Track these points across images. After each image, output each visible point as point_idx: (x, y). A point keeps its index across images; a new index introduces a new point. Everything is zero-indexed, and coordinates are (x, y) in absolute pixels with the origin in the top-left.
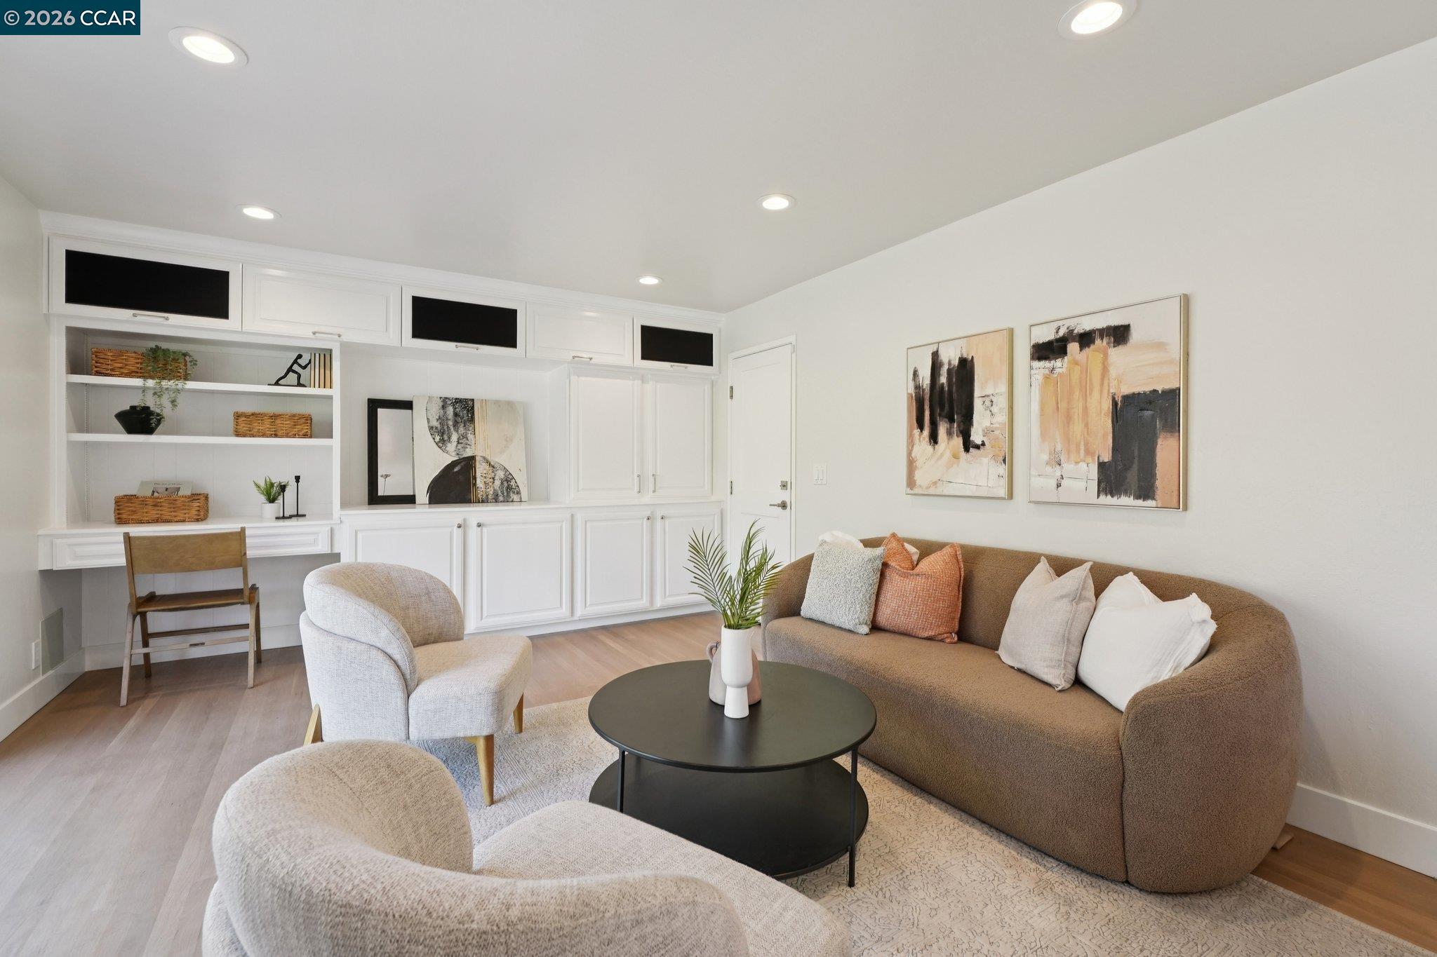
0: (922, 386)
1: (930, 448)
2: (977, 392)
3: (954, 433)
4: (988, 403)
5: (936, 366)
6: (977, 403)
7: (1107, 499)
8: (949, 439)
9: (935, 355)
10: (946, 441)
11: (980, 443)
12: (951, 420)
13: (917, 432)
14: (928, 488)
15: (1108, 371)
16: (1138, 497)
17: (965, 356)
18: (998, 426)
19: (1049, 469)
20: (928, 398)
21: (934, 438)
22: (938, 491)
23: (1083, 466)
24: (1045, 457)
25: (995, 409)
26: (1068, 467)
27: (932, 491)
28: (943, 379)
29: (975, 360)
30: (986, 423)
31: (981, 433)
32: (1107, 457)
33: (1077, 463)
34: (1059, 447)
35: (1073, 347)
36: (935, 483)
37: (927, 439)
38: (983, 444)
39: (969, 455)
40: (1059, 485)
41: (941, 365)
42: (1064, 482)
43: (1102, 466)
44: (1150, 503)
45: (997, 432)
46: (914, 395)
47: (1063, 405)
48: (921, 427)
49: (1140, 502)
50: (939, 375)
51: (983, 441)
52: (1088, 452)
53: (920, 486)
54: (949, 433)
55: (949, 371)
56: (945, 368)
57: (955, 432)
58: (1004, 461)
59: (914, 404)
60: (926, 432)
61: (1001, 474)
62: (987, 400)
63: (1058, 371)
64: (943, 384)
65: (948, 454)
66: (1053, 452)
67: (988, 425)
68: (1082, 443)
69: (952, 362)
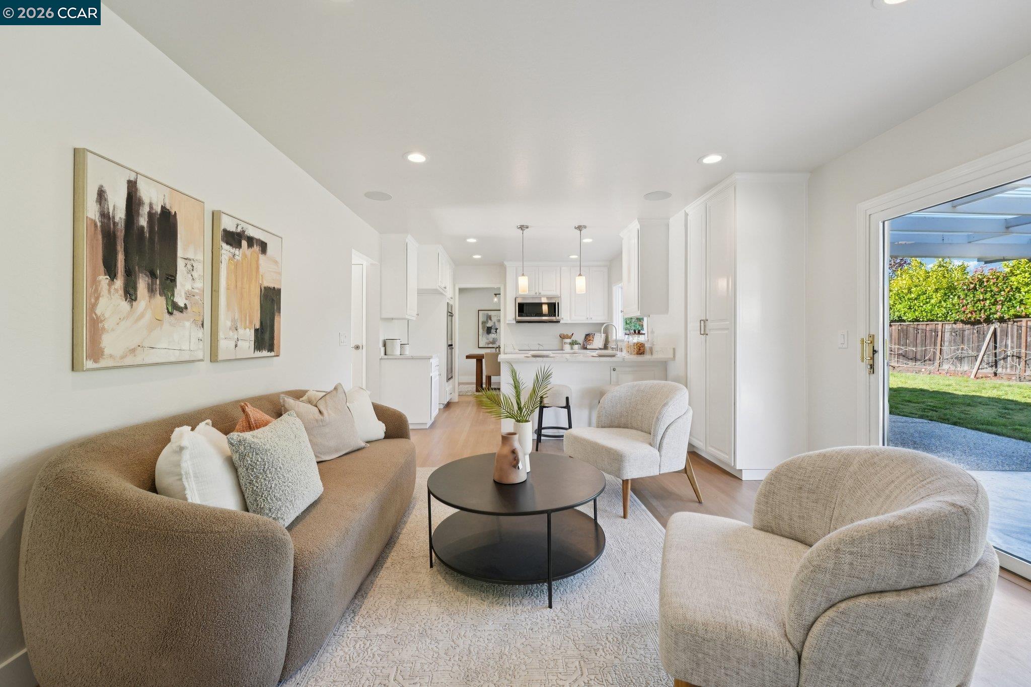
0: (114, 217)
1: (125, 305)
2: (180, 253)
3: (156, 291)
4: (189, 266)
5: (133, 201)
6: (180, 263)
7: (258, 354)
8: (150, 297)
9: (132, 186)
10: (147, 298)
11: (182, 305)
12: (153, 275)
13: (104, 279)
14: (122, 358)
15: (259, 268)
16: (268, 351)
17: (168, 207)
18: (198, 291)
19: (231, 333)
20: (122, 237)
21: (130, 293)
22: (138, 360)
23: (248, 330)
24: (229, 324)
25: (195, 274)
26: (241, 331)
27: (129, 361)
28: (143, 222)
29: (178, 217)
30: (188, 287)
31: (183, 294)
32: (258, 326)
33: (245, 329)
34: (236, 317)
35: (244, 243)
36: (133, 351)
37: (121, 292)
38: (186, 307)
39: (172, 318)
40: (236, 346)
41: (140, 203)
42: (239, 343)
43: (256, 330)
44: (273, 354)
45: (197, 297)
46: (99, 224)
47: (239, 284)
48: (111, 271)
49: (269, 354)
50: (138, 214)
51: (185, 304)
52: (251, 322)
53: (111, 356)
54: (151, 290)
55: (151, 215)
56: (145, 210)
57: (158, 290)
58: (203, 325)
59: (100, 237)
60: (119, 283)
61: (201, 338)
62: (189, 263)
63: (237, 257)
64: (143, 227)
65: (148, 316)
66: (234, 321)
67: (190, 288)
68: (248, 315)
69: (154, 207)
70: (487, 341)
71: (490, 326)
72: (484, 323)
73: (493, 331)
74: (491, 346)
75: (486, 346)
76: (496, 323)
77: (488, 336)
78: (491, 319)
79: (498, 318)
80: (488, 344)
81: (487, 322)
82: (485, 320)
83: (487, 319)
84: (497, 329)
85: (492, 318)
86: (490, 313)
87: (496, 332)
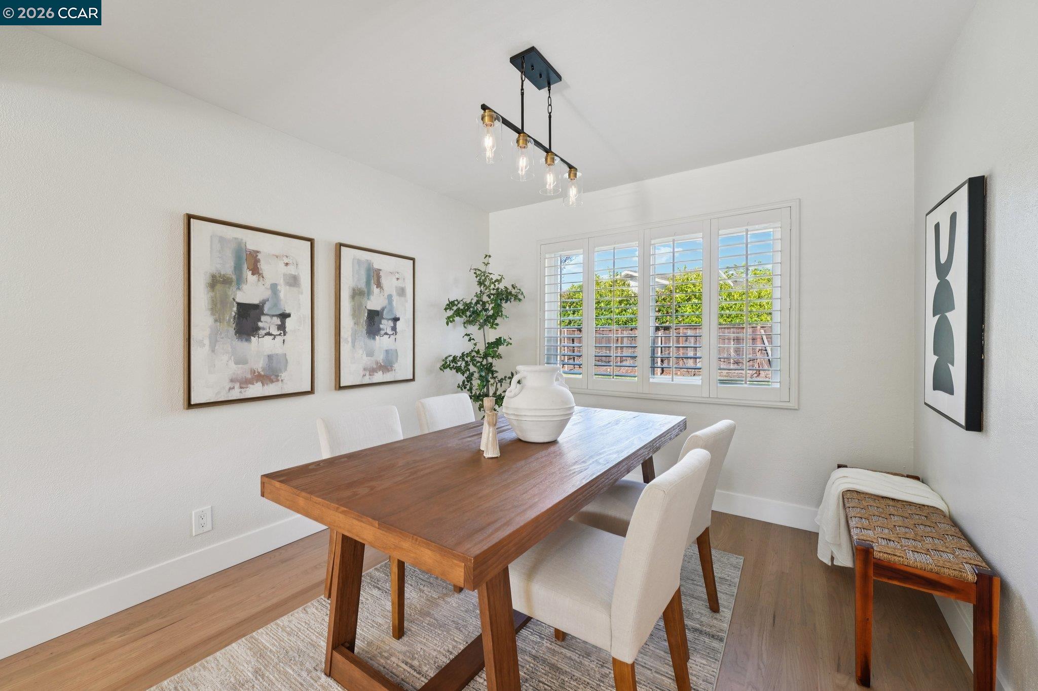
70: (241, 371)
71: (255, 301)
72: (217, 282)
73: (268, 323)
74: (256, 390)
75: (236, 394)
76: (284, 291)
77: (242, 346)
78: (255, 270)
79: (291, 270)
80: (245, 383)
81: (240, 281)
82: (228, 269)
83: (238, 269)
84: (284, 316)
85: (263, 266)
86: (253, 241)
87: (282, 327)
